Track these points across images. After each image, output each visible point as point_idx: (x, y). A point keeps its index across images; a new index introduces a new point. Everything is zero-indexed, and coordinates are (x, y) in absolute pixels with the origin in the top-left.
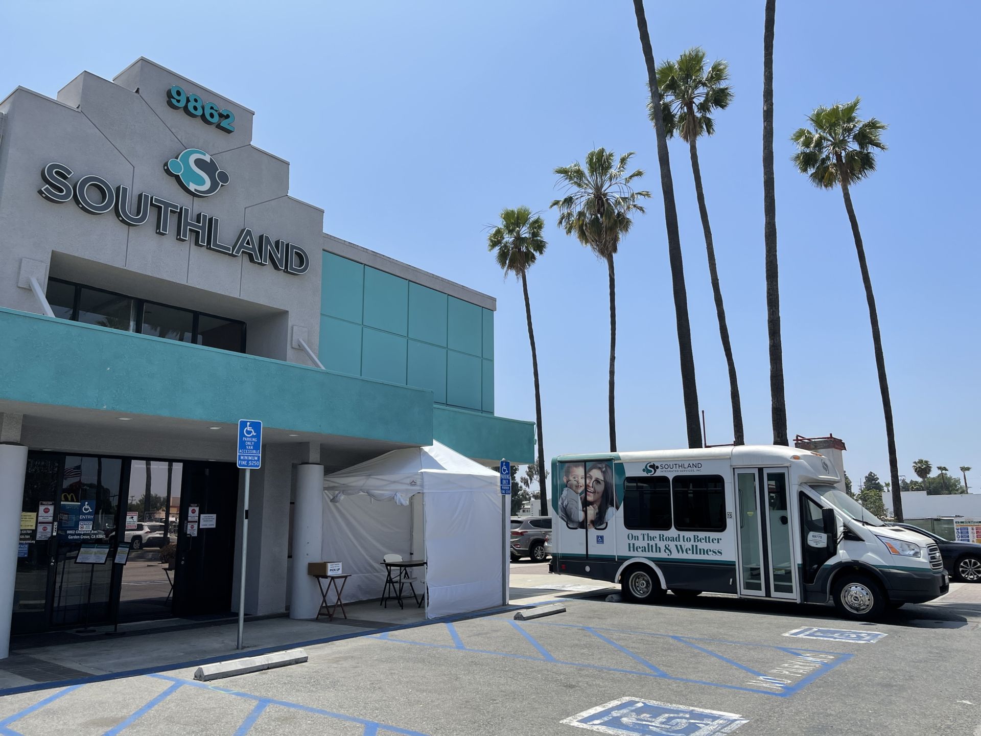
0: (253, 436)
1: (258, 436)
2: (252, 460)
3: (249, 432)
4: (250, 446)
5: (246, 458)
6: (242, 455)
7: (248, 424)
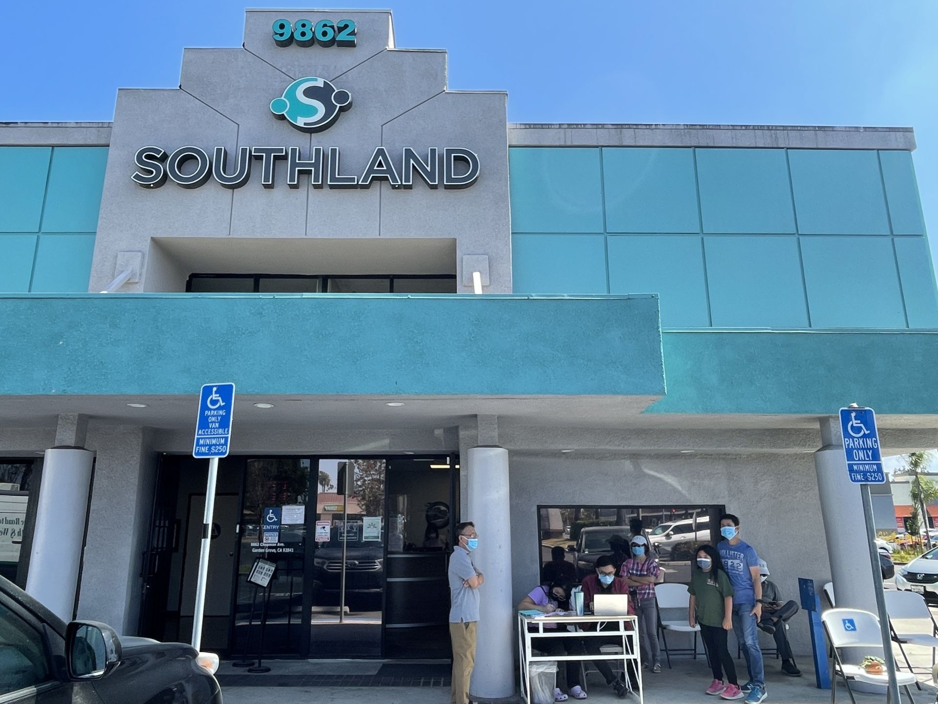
0: (220, 408)
1: (227, 408)
2: (215, 445)
3: (214, 402)
4: (215, 422)
5: (208, 441)
6: (202, 438)
7: (215, 389)
